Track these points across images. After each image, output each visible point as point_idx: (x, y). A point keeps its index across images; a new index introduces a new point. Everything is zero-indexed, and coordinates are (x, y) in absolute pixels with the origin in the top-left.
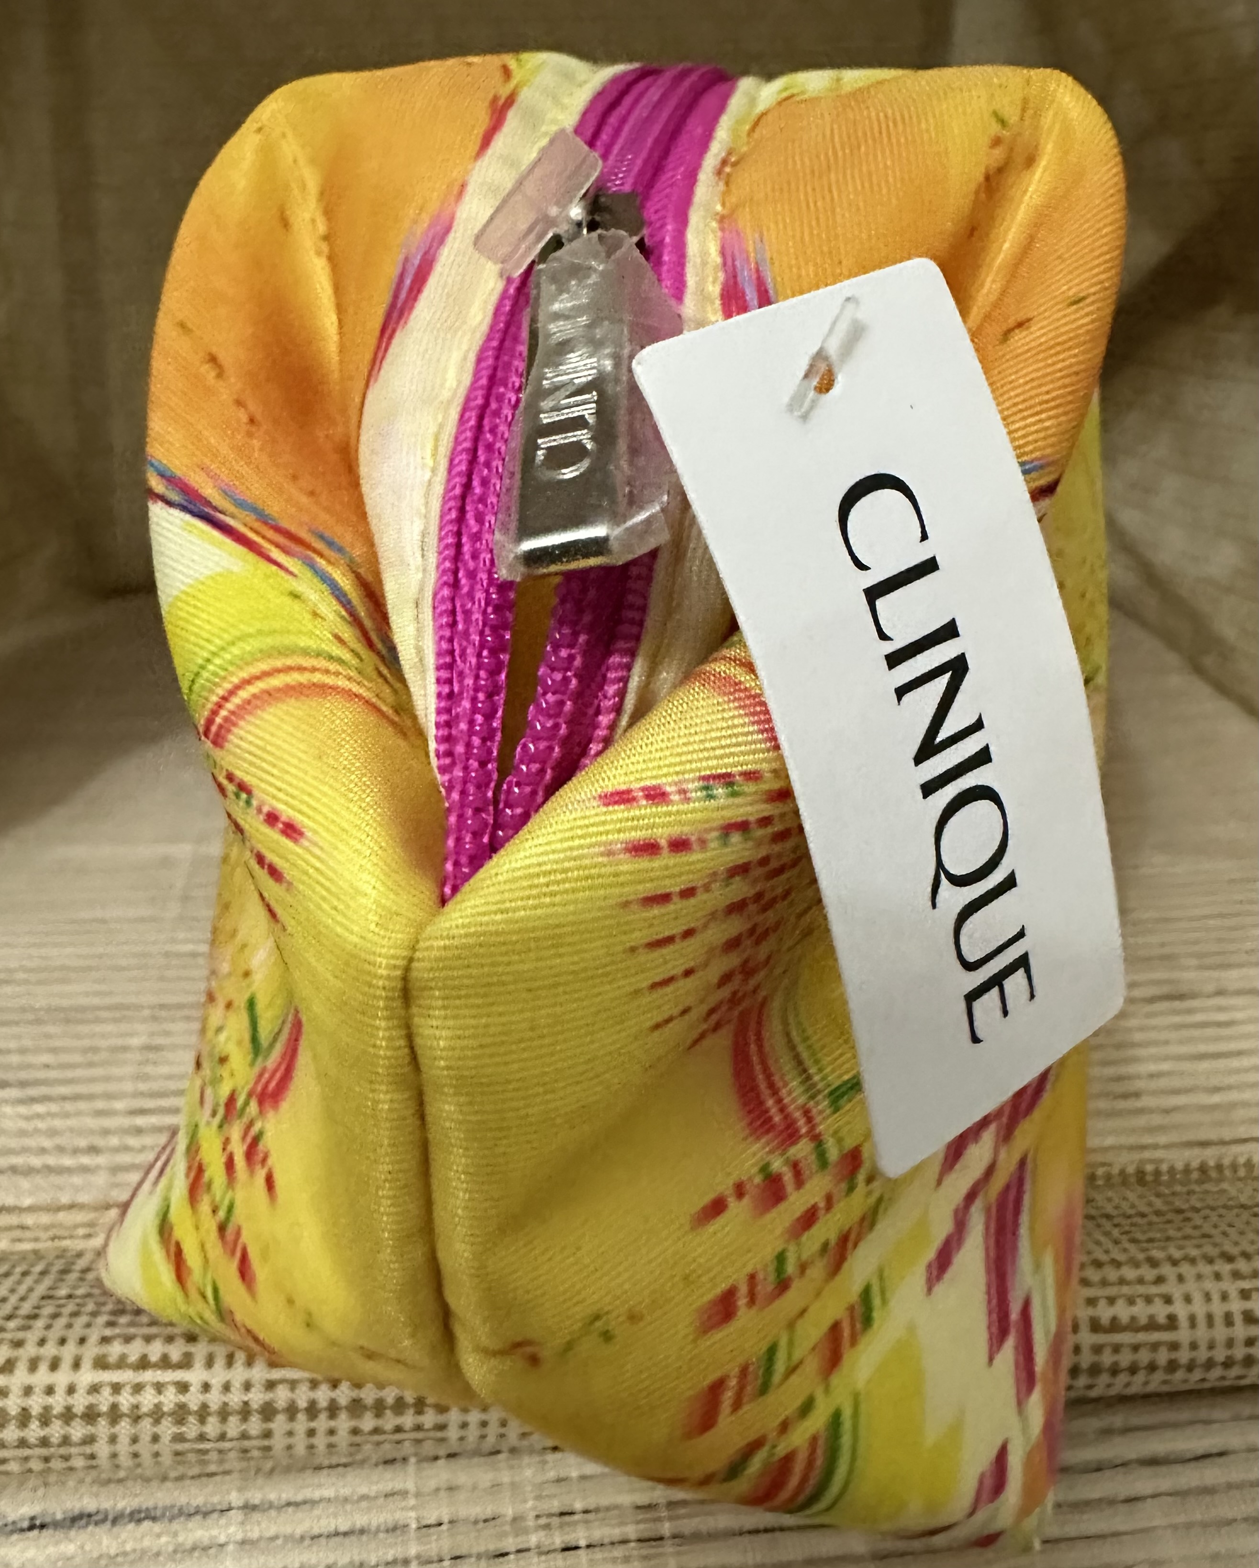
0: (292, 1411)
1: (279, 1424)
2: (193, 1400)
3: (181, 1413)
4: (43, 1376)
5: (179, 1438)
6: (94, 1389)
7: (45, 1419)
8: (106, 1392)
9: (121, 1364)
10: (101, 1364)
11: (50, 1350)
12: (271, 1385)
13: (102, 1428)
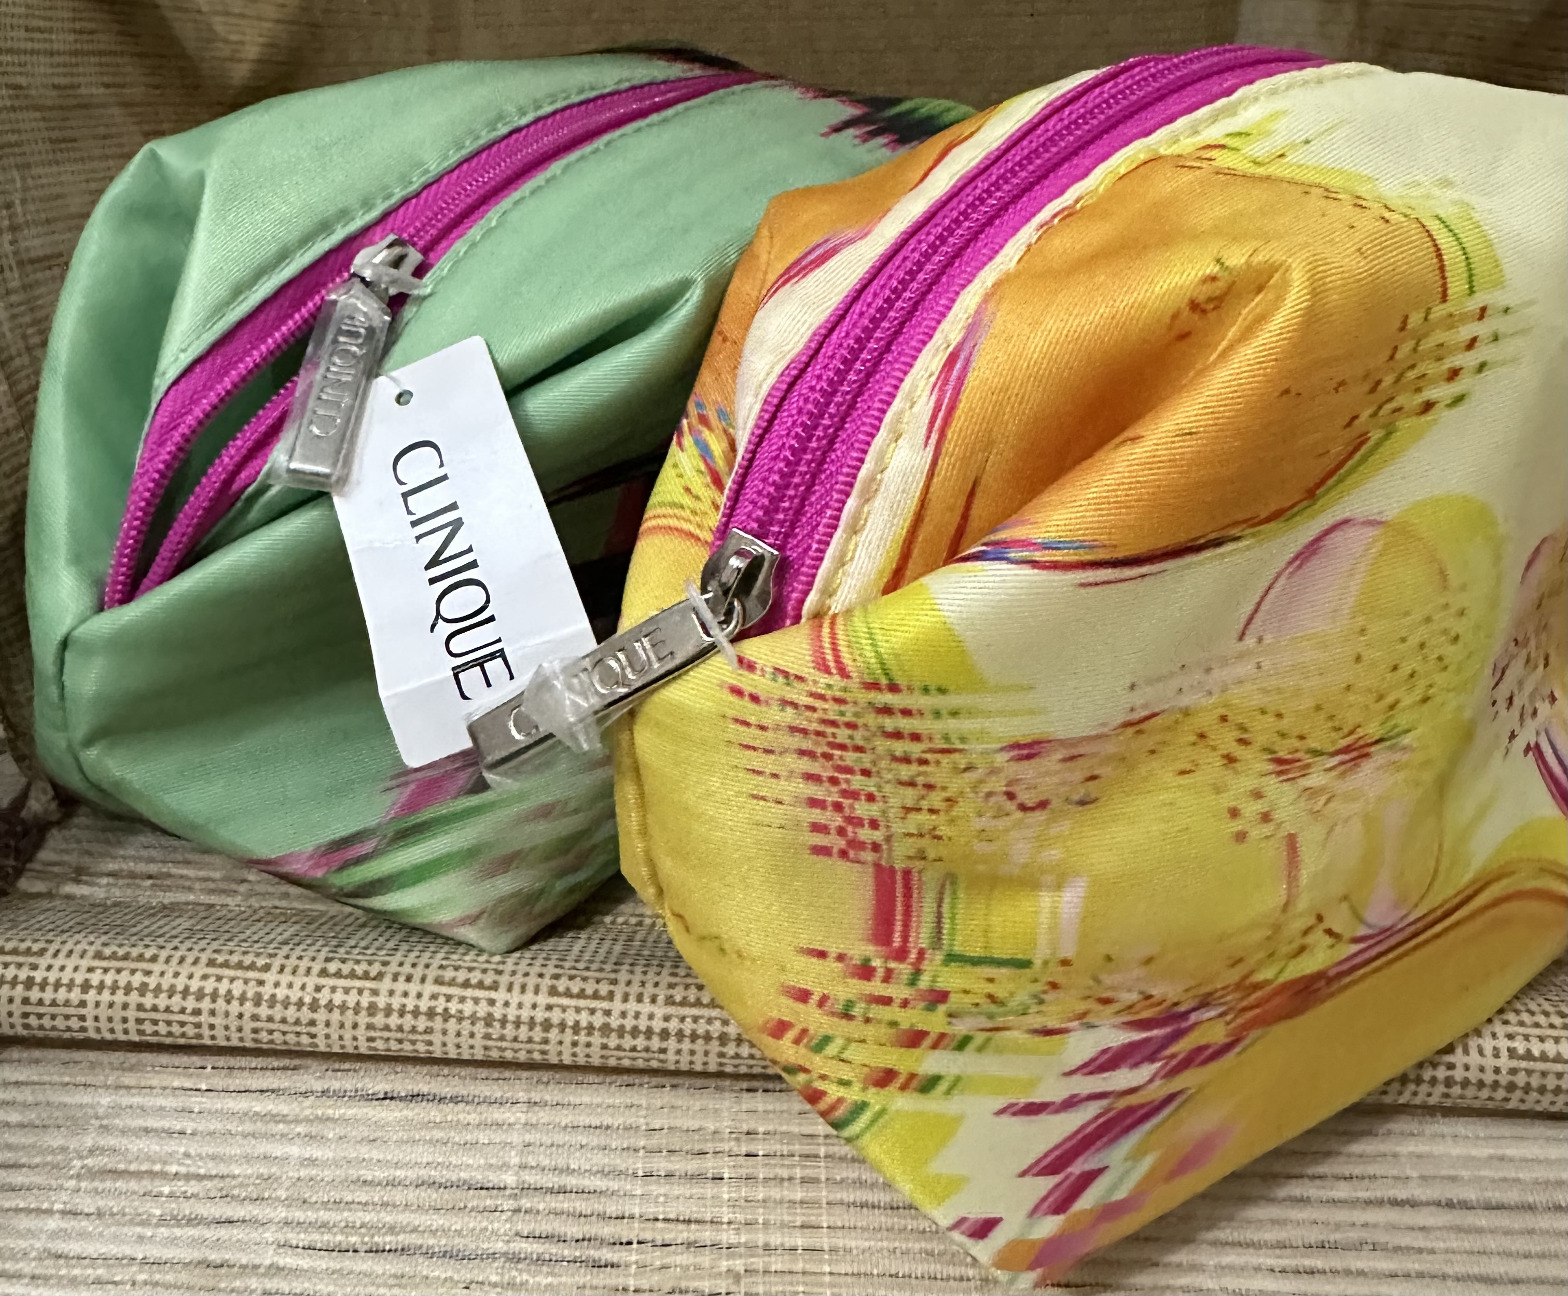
0: (562, 1026)
1: (554, 1035)
2: (498, 1012)
3: (489, 1020)
4: (401, 986)
5: (487, 1037)
6: (434, 997)
7: (402, 1013)
8: (442, 999)
9: (452, 983)
10: (439, 981)
11: (407, 969)
12: (549, 1008)
13: (438, 1024)
